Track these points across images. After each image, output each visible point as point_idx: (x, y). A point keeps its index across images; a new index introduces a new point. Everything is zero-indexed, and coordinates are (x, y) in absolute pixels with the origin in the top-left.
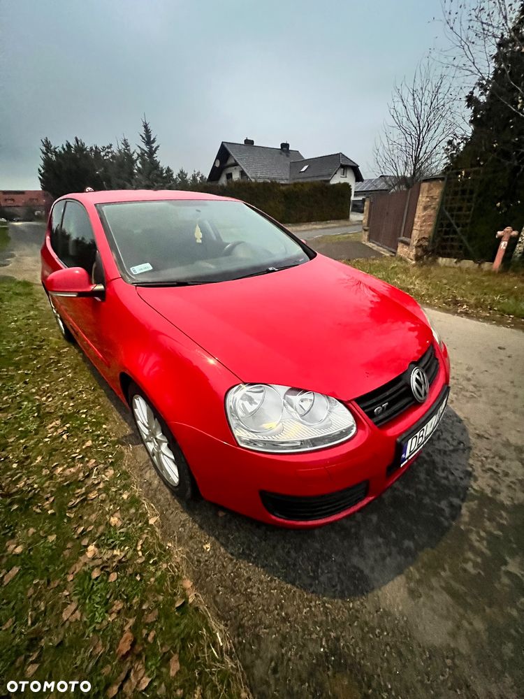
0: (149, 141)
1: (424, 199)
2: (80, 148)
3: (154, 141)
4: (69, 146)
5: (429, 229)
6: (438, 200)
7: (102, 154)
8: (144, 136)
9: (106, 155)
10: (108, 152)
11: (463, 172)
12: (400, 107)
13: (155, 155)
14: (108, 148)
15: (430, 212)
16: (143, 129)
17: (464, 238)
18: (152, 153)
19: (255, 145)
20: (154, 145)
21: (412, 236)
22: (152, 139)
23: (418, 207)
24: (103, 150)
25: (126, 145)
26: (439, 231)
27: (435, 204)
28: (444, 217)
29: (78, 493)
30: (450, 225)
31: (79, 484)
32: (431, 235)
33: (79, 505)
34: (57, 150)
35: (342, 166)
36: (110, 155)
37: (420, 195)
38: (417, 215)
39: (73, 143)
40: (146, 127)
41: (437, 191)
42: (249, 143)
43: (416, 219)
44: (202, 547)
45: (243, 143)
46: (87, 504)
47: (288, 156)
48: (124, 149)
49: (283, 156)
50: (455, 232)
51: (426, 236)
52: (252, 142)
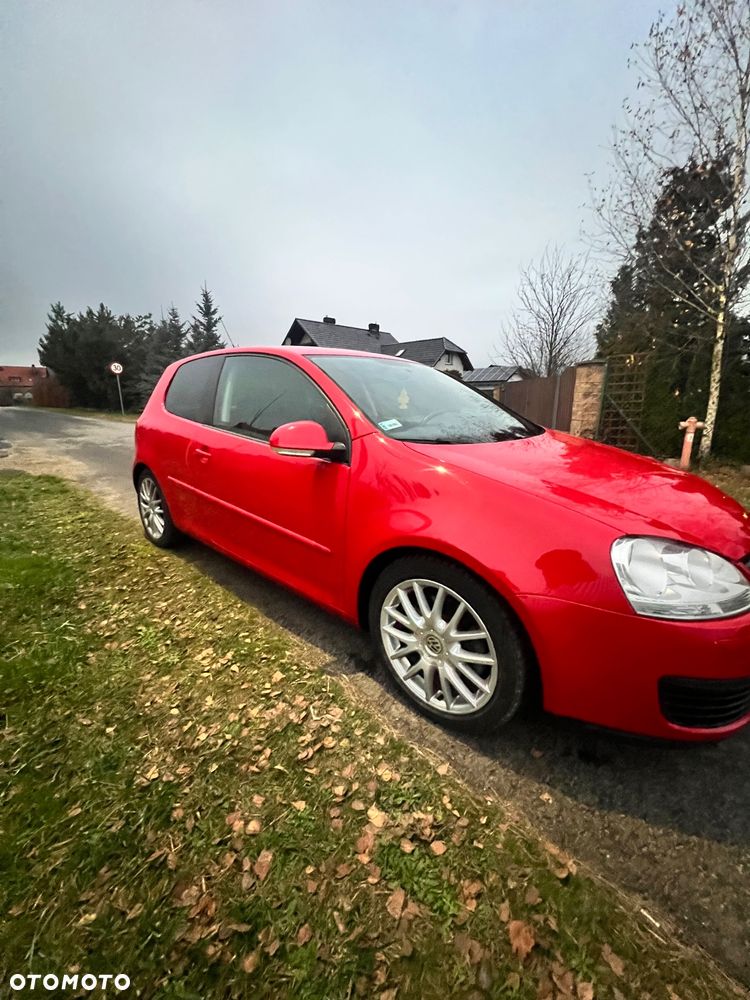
0: (207, 311)
1: (583, 385)
2: (104, 317)
3: (215, 312)
4: (90, 313)
5: (593, 418)
6: (600, 387)
7: (137, 324)
8: (202, 306)
9: (141, 326)
10: (145, 323)
11: (632, 357)
12: (528, 289)
13: (214, 328)
14: (146, 317)
15: (590, 400)
16: (202, 297)
17: (637, 430)
18: (210, 326)
19: (337, 323)
20: (215, 317)
21: (572, 428)
22: (212, 310)
23: (576, 395)
24: (138, 321)
25: (175, 315)
26: (605, 422)
27: (598, 390)
28: (610, 406)
29: (303, 742)
30: (617, 415)
31: (298, 729)
32: (597, 425)
33: (317, 756)
34: (71, 317)
35: (447, 352)
36: (147, 326)
37: (577, 381)
38: (575, 403)
39: (96, 311)
40: (206, 295)
41: (598, 377)
42: (329, 321)
43: (574, 409)
44: (538, 799)
45: (322, 321)
46: (328, 756)
47: (378, 338)
48: (171, 320)
49: (372, 339)
50: (624, 422)
51: (591, 427)
52: (333, 321)
